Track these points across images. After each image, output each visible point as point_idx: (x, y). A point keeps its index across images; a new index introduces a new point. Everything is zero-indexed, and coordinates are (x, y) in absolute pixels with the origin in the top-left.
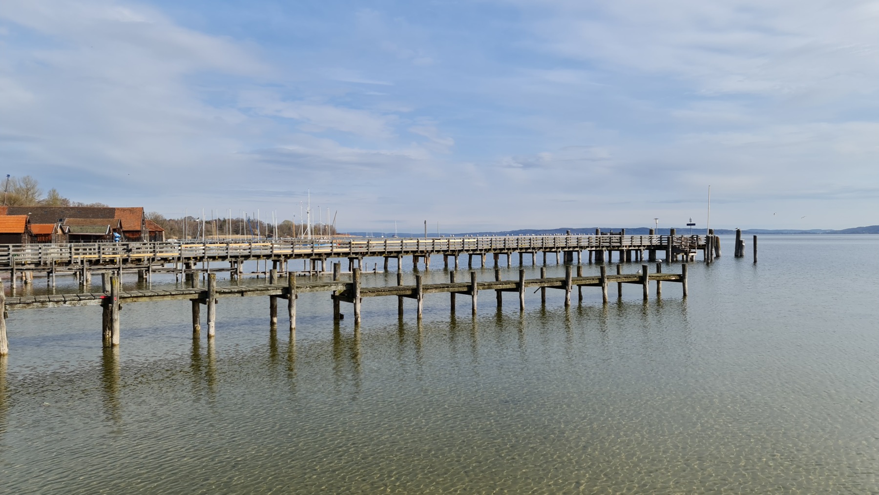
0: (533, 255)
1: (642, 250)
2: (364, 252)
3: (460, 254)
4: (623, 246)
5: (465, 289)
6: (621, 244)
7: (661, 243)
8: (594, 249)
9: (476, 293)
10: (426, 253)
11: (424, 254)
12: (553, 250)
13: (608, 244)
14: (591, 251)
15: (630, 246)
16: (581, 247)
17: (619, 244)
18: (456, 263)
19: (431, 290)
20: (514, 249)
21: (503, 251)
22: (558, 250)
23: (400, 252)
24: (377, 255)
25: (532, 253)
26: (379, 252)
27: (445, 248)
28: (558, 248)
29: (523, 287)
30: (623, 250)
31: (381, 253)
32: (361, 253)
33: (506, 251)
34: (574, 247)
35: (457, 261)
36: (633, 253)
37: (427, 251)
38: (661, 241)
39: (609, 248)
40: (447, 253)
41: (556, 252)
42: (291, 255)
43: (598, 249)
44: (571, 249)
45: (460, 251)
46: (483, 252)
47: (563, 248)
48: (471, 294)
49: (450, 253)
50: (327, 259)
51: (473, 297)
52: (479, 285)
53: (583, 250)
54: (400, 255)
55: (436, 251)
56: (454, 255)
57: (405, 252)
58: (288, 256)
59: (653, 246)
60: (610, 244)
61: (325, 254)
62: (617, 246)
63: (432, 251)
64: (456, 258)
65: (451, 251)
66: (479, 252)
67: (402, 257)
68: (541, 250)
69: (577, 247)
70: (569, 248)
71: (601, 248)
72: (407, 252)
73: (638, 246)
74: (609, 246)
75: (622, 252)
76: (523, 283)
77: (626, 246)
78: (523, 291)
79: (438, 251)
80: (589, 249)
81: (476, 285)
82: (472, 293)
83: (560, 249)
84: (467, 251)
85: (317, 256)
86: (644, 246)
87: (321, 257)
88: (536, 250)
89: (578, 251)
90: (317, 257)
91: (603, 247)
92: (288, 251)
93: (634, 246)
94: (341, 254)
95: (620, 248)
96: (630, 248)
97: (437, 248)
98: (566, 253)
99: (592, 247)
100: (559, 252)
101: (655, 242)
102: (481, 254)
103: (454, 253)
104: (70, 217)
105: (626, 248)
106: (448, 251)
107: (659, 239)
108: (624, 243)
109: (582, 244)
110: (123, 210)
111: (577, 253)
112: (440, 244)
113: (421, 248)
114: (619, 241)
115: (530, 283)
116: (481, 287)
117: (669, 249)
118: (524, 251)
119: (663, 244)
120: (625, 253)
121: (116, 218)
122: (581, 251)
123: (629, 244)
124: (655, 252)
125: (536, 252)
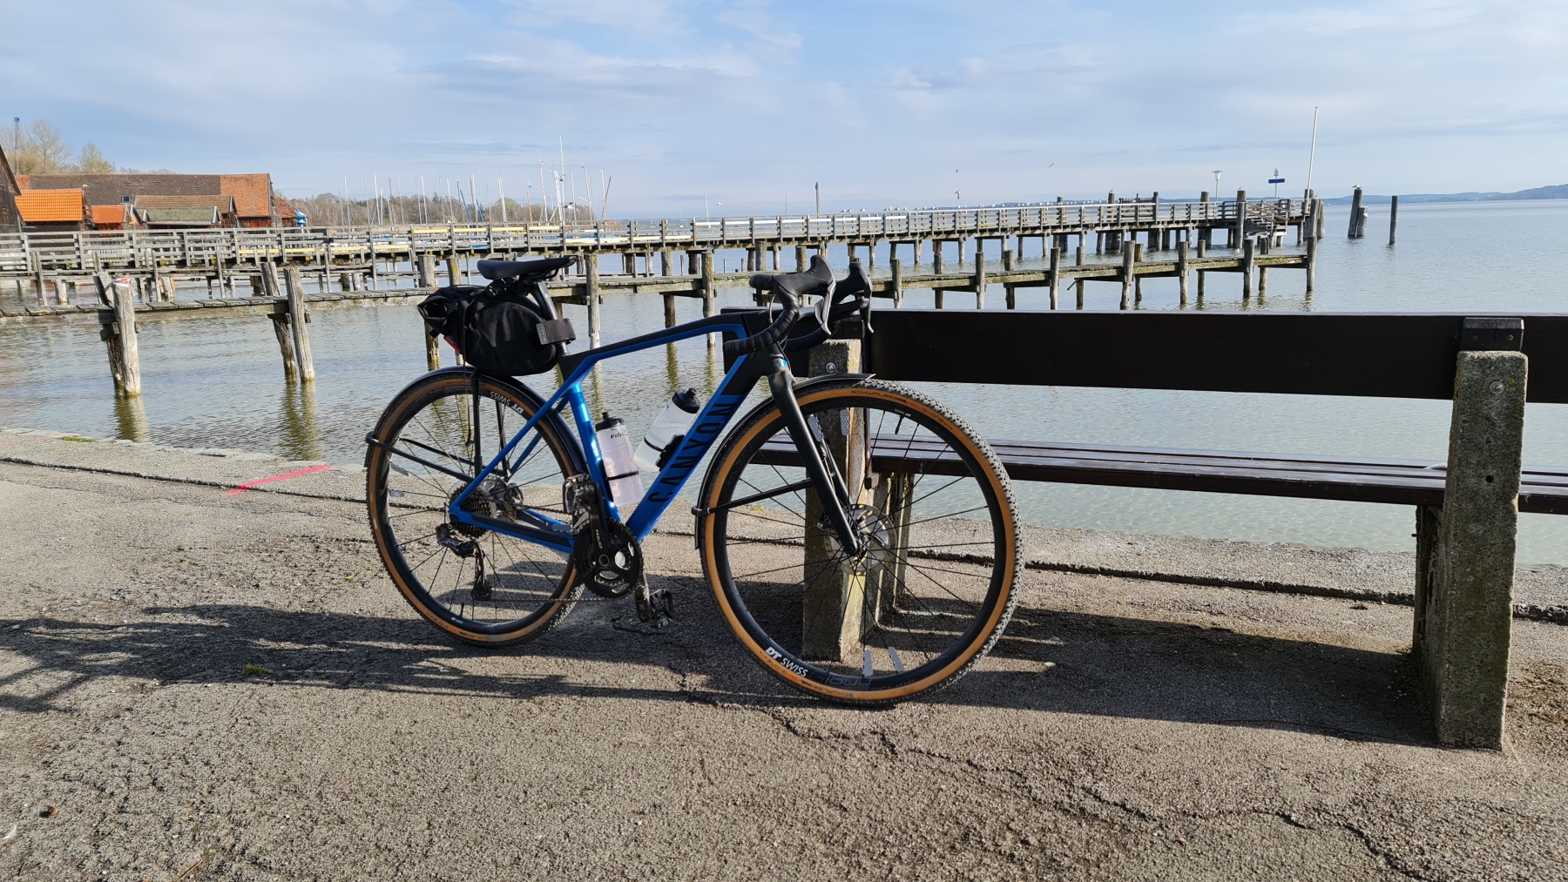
0: (1003, 243)
1: (1191, 229)
2: (716, 241)
3: (877, 243)
4: (1159, 223)
5: (966, 283)
6: (1154, 218)
7: (1223, 215)
8: (1108, 228)
9: (983, 288)
10: (820, 242)
11: (817, 243)
12: (1038, 232)
13: (1132, 220)
14: (1100, 233)
15: (1169, 223)
16: (1086, 226)
17: (1150, 219)
18: (871, 258)
19: (914, 284)
20: (970, 232)
21: (952, 236)
22: (1046, 233)
23: (777, 240)
24: (738, 247)
25: (1002, 238)
26: (741, 241)
27: (852, 231)
28: (1046, 228)
29: (1057, 277)
30: (1158, 229)
31: (745, 242)
32: (711, 242)
33: (956, 236)
34: (1074, 226)
35: (873, 255)
36: (1173, 234)
37: (823, 238)
38: (1223, 211)
39: (1134, 227)
40: (856, 241)
41: (1042, 235)
42: (595, 247)
43: (1115, 228)
44: (1068, 230)
45: (878, 237)
46: (917, 238)
47: (1054, 228)
48: (975, 291)
49: (861, 240)
50: (655, 253)
51: (978, 294)
52: (989, 275)
53: (1089, 231)
54: (777, 245)
55: (838, 237)
56: (868, 244)
57: (785, 240)
58: (591, 248)
59: (1210, 221)
60: (1136, 219)
61: (652, 245)
62: (1147, 223)
63: (831, 238)
64: (871, 248)
65: (863, 236)
66: (909, 238)
67: (780, 248)
68: (1017, 232)
69: (1078, 226)
70: (1065, 227)
71: (1119, 228)
72: (788, 240)
73: (1183, 222)
74: (1135, 224)
75: (1153, 234)
76: (1057, 272)
77: (1163, 223)
78: (1056, 284)
79: (841, 238)
80: (1099, 229)
81: (983, 275)
82: (978, 289)
83: (1049, 231)
84: (891, 236)
85: (638, 248)
86: (1194, 222)
87: (645, 251)
88: (1008, 234)
89: (1080, 233)
90: (638, 250)
91: (1123, 224)
92: (591, 242)
93: (1178, 222)
94: (678, 245)
95: (1152, 227)
96: (1170, 226)
97: (839, 232)
98: (1058, 237)
99: (1104, 225)
100: (1048, 235)
101: (1214, 214)
102: (913, 242)
103: (867, 241)
104: (142, 192)
105: (1163, 226)
106: (857, 237)
107: (1221, 209)
108: (1159, 217)
109: (1087, 220)
110: (235, 179)
111: (1078, 236)
112: (843, 225)
113: (812, 233)
114: (1152, 213)
115: (1066, 271)
116: (991, 279)
117: (1240, 224)
118: (987, 234)
119: (1227, 217)
120: (1161, 234)
121: (223, 194)
122: (1086, 233)
123: (1167, 217)
124: (1210, 232)
125: (1008, 237)
